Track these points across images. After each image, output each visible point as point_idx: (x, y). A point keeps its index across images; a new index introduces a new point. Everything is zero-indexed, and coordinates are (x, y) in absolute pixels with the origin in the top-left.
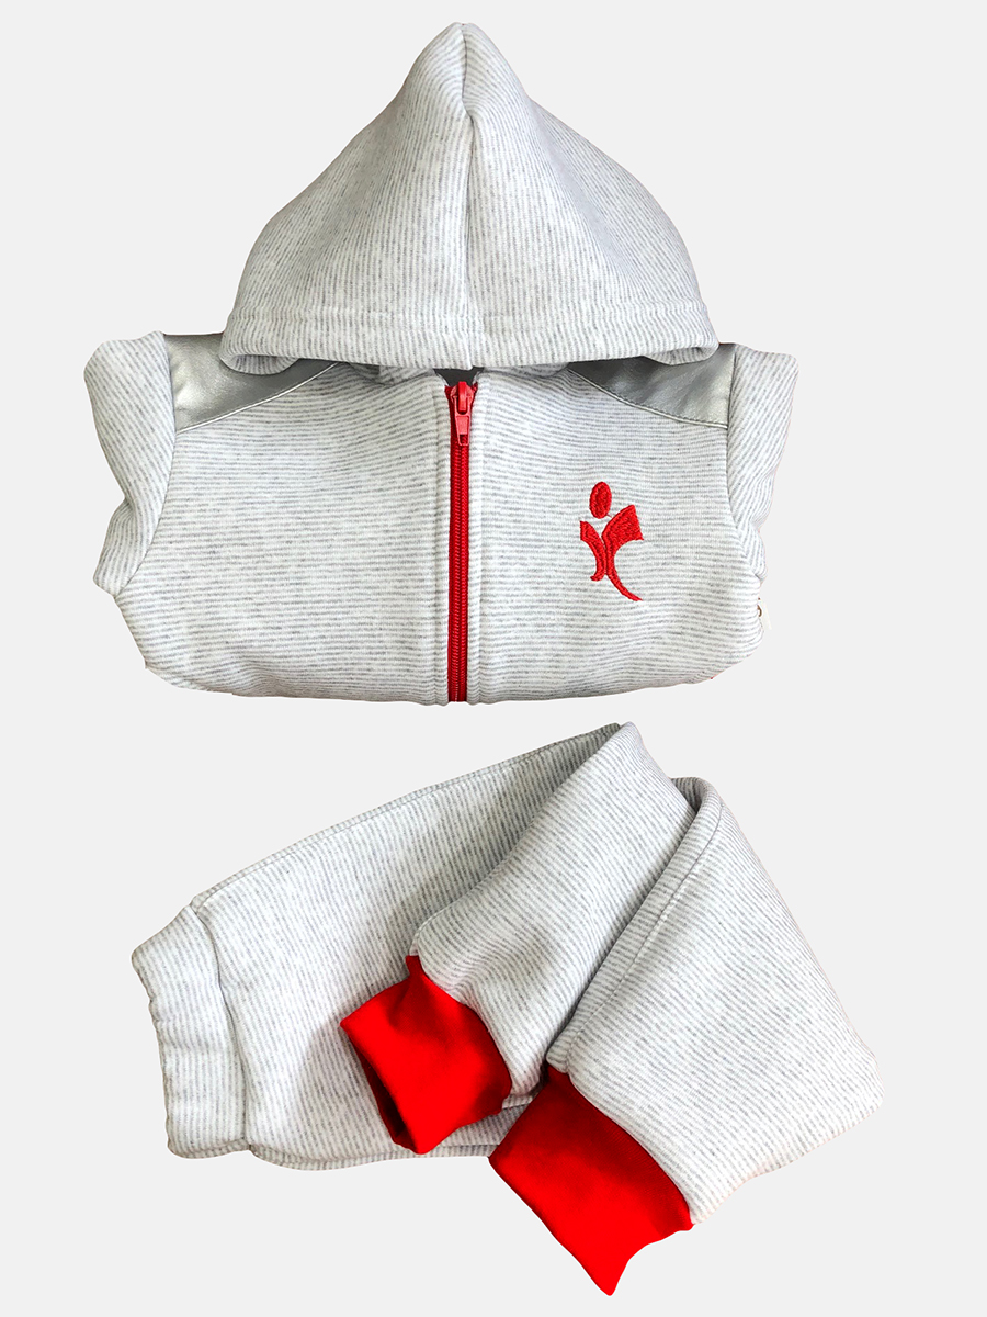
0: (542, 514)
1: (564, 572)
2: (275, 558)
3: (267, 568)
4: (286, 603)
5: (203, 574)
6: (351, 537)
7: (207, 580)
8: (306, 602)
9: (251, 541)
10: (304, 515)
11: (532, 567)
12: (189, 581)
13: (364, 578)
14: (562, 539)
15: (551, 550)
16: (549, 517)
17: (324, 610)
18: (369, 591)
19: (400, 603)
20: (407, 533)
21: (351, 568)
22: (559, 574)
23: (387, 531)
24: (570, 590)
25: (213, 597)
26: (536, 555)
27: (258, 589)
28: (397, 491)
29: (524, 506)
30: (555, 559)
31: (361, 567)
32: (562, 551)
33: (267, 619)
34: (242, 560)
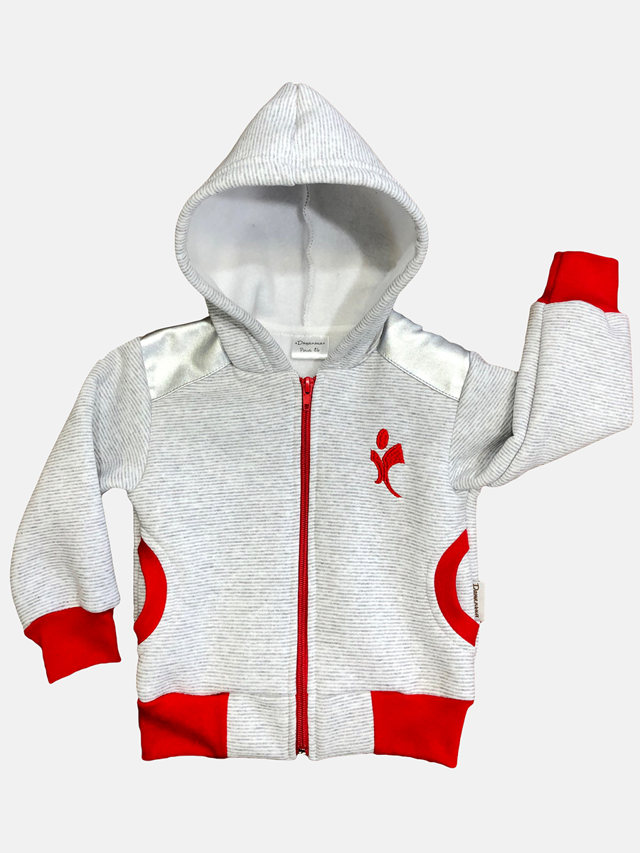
0: (350, 445)
1: (361, 477)
2: (210, 470)
3: (206, 475)
4: (215, 494)
5: (171, 479)
6: (249, 457)
7: (173, 483)
8: (225, 493)
9: (197, 462)
10: (224, 447)
11: (343, 473)
12: (164, 483)
13: (256, 479)
14: (360, 459)
15: (354, 464)
16: (354, 447)
17: (235, 497)
18: (258, 486)
19: (274, 492)
20: (278, 455)
21: (249, 474)
22: (358, 478)
23: (268, 454)
24: (363, 487)
25: (176, 492)
26: (346, 467)
27: (200, 487)
28: (272, 432)
29: (341, 440)
30: (356, 470)
31: (254, 473)
32: (360, 465)
33: (204, 503)
34: (193, 472)
